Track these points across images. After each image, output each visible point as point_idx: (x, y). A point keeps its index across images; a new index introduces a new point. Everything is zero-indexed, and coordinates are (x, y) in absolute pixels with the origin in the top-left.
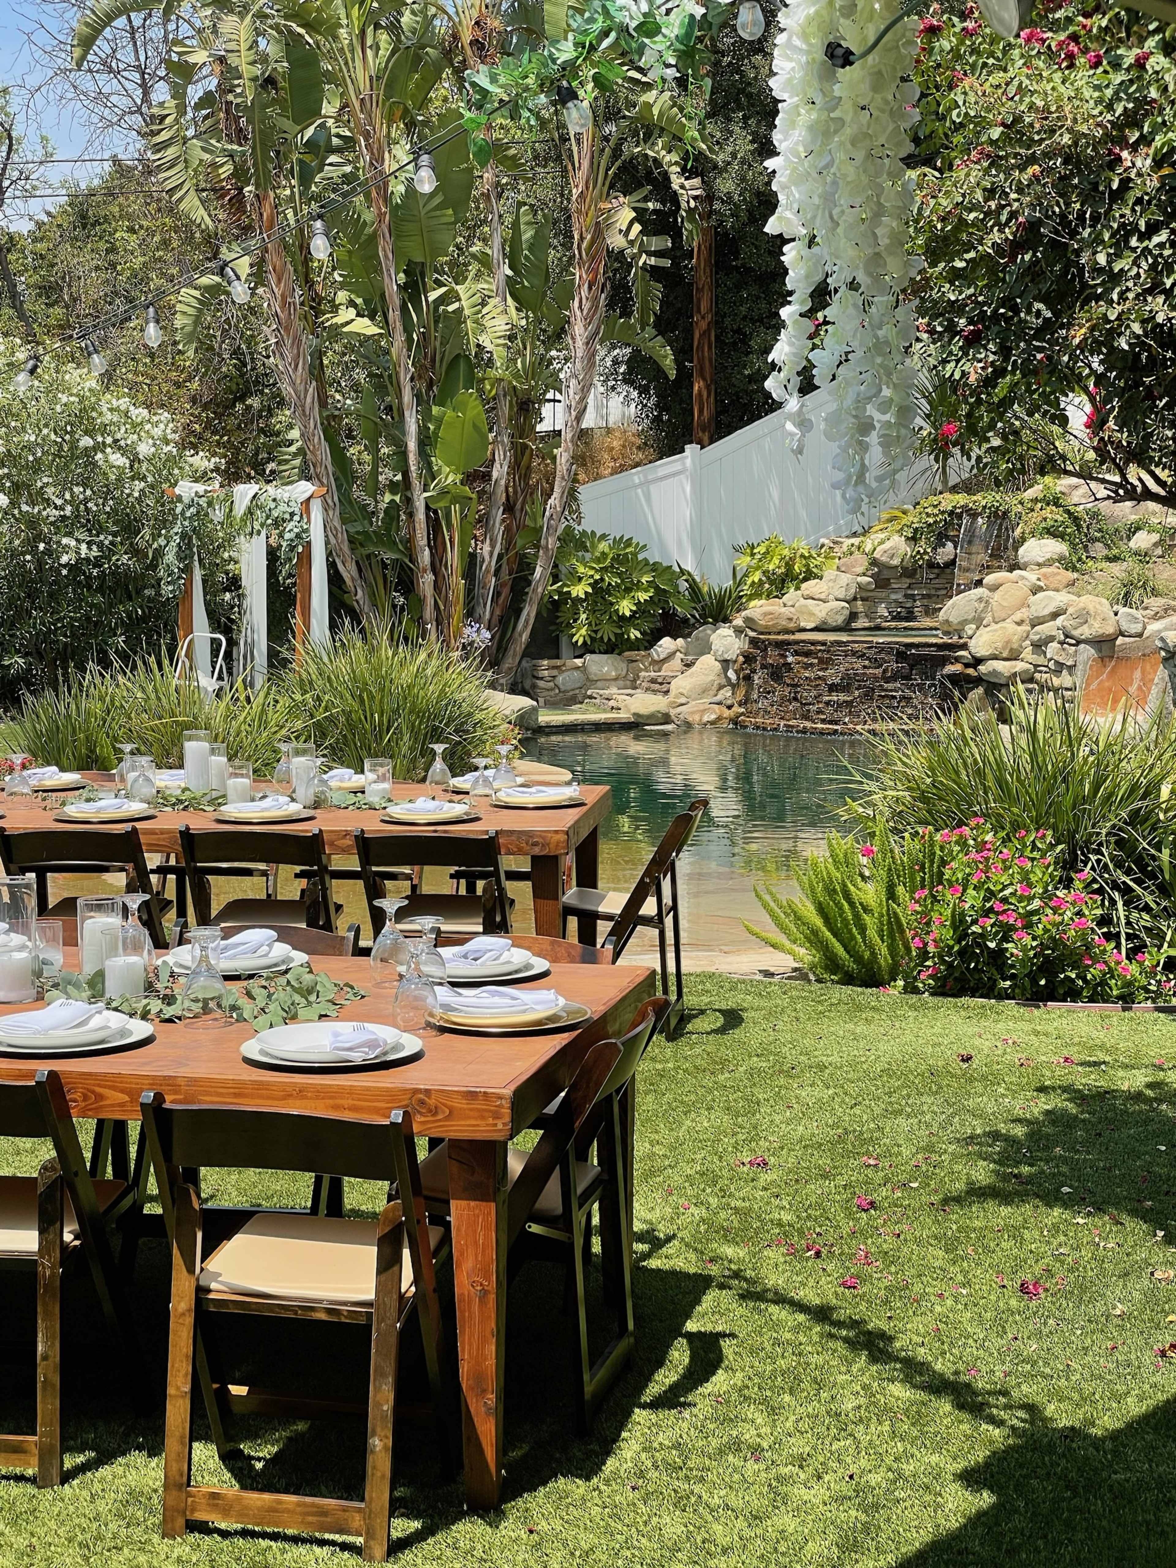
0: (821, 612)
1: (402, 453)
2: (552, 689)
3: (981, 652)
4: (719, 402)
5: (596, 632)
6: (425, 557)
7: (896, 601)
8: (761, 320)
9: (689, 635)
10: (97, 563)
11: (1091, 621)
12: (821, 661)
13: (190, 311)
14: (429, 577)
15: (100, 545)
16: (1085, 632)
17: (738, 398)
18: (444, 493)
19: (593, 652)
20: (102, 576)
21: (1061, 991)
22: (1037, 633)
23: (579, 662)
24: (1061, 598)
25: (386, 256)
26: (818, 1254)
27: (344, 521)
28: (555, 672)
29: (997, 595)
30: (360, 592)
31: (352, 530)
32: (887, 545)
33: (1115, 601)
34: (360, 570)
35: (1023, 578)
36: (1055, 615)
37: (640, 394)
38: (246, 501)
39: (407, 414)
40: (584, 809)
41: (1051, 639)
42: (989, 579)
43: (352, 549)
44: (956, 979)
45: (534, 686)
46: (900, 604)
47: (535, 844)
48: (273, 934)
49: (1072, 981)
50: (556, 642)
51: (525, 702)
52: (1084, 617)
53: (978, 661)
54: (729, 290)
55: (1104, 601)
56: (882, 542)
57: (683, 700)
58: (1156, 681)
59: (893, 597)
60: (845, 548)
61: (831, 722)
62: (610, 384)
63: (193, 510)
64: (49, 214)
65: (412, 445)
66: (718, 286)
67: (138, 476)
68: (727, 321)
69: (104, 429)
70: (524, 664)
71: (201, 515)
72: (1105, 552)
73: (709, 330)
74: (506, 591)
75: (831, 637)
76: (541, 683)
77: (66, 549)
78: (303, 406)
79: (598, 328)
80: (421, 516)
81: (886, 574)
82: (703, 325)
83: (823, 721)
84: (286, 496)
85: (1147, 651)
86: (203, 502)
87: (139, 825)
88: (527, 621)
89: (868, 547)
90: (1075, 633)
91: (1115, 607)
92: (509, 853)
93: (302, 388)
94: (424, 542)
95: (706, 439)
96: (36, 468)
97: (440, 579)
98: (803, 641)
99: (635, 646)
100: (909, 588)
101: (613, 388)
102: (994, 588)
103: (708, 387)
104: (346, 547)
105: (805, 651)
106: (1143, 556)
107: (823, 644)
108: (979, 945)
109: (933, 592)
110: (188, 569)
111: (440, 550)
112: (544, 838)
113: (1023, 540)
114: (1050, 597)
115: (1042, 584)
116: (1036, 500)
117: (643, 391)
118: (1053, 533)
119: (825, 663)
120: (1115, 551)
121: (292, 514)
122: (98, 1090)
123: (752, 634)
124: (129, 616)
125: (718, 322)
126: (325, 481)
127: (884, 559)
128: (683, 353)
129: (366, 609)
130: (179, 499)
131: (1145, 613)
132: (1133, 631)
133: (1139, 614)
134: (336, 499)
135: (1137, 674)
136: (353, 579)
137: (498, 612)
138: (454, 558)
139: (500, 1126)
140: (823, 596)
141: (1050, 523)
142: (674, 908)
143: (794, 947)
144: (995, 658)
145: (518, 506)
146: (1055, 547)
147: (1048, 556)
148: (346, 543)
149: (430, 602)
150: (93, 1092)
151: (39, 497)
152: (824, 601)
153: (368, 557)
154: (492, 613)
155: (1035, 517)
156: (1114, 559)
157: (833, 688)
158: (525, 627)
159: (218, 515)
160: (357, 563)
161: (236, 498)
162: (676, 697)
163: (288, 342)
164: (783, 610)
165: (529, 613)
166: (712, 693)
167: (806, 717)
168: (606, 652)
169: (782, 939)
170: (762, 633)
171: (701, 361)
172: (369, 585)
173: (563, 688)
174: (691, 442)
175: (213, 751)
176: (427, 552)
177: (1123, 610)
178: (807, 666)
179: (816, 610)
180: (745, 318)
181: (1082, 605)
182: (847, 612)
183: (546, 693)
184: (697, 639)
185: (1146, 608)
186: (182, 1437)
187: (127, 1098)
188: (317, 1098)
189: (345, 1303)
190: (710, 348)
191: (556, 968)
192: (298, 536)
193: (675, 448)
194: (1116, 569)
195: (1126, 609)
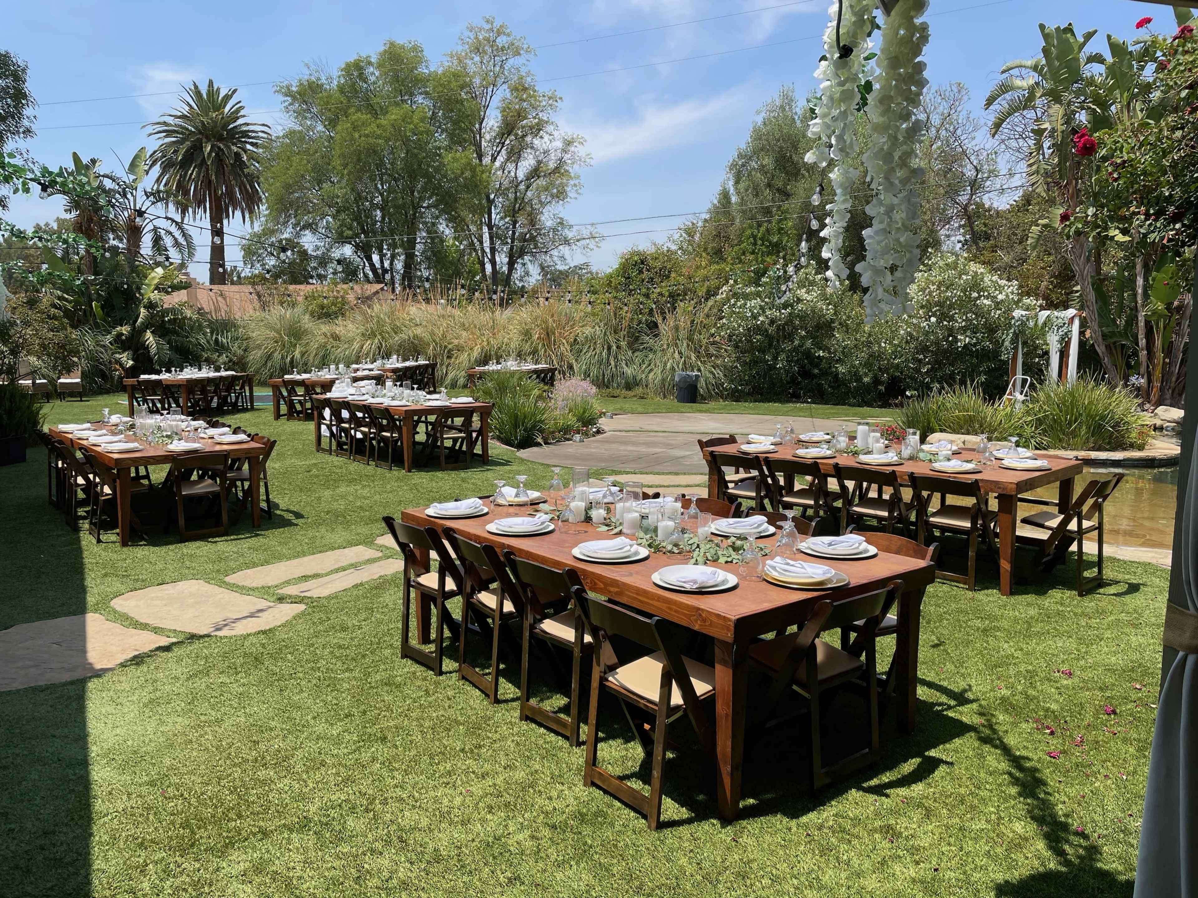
1: (1135, 295)
6: (1142, 342)
10: (975, 345)
13: (1035, 236)
14: (1145, 352)
15: (977, 339)
18: (1154, 312)
20: (976, 351)
26: (1052, 733)
27: (1100, 326)
30: (1106, 359)
31: (1106, 331)
38: (1044, 318)
39: (1138, 277)
43: (1104, 340)
63: (1019, 322)
64: (1015, 201)
65: (1140, 291)
67: (997, 308)
71: (1024, 324)
77: (961, 340)
78: (1083, 275)
80: (1142, 324)
84: (1062, 316)
86: (1024, 319)
94: (1143, 335)
96: (951, 306)
97: (1150, 353)
104: (1100, 339)
110: (1016, 348)
111: (1151, 339)
112: (1004, 485)
121: (1064, 324)
124: (988, 368)
126: (1091, 308)
130: (1013, 318)
134: (1096, 317)
136: (1103, 353)
138: (1158, 343)
148: (1101, 336)
149: (1144, 365)
151: (952, 319)
153: (1114, 343)
159: (1031, 324)
161: (1039, 317)
163: (1078, 247)
176: (1144, 340)
192: (1066, 333)
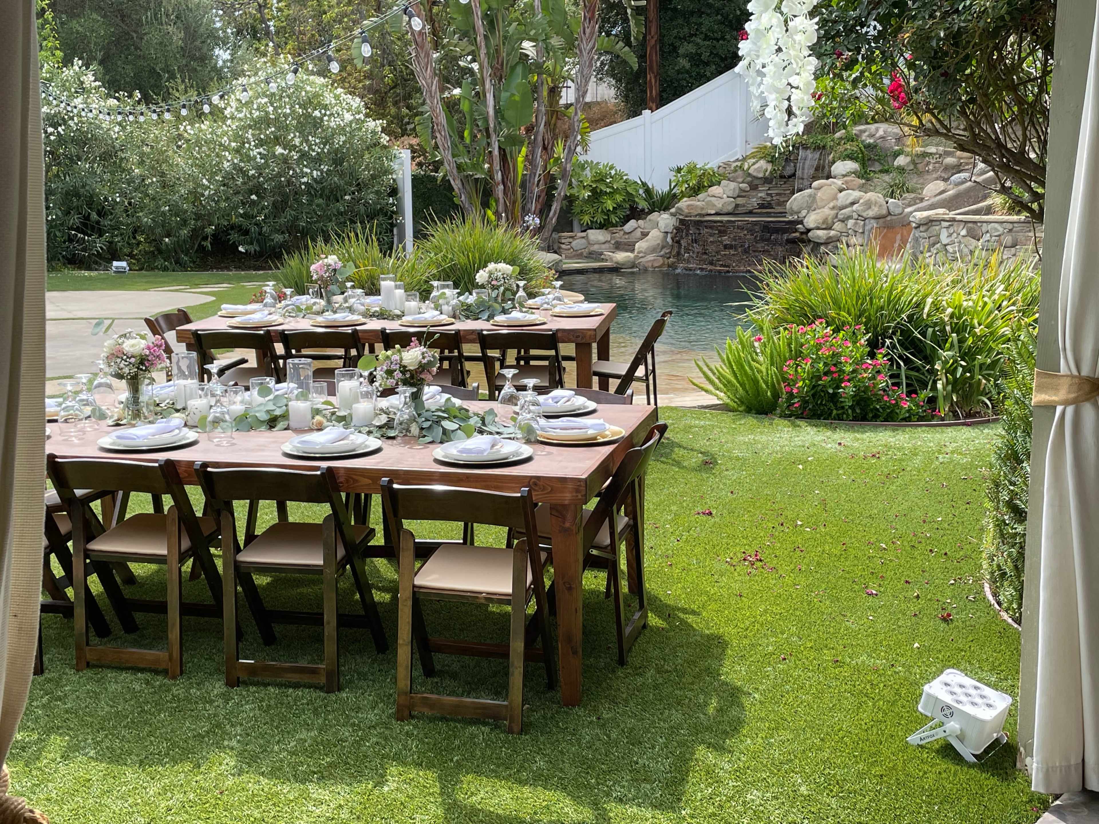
0: (719, 204)
1: (485, 118)
2: (569, 249)
3: (811, 225)
4: (661, 85)
5: (593, 218)
6: (499, 176)
7: (761, 197)
8: (684, 38)
9: (645, 218)
11: (873, 207)
12: (720, 232)
14: (501, 187)
16: (871, 213)
17: (672, 83)
18: (508, 138)
19: (592, 228)
20: (323, 189)
21: (871, 415)
22: (842, 214)
23: (584, 234)
24: (856, 194)
25: (476, 5)
28: (571, 240)
29: (819, 194)
31: (459, 162)
32: (756, 166)
33: (885, 196)
34: (463, 184)
35: (834, 183)
36: (853, 204)
37: (616, 82)
39: (488, 95)
40: (603, 317)
41: (850, 217)
42: (815, 184)
44: (809, 409)
45: (560, 248)
46: (763, 199)
47: (578, 337)
48: (440, 389)
49: (877, 410)
50: (571, 223)
51: (556, 256)
52: (868, 205)
53: (809, 230)
54: (667, 21)
55: (880, 195)
56: (754, 164)
57: (641, 255)
58: (910, 240)
59: (760, 195)
60: (732, 168)
61: (725, 266)
62: (599, 76)
65: (491, 114)
66: (661, 19)
68: (666, 39)
69: (325, 107)
70: (553, 235)
72: (880, 168)
73: (656, 44)
74: (543, 194)
75: (725, 218)
76: (563, 246)
78: (431, 92)
79: (594, 44)
81: (756, 182)
82: (653, 42)
83: (722, 265)
85: (905, 223)
87: (358, 328)
88: (555, 212)
89: (746, 167)
90: (864, 214)
91: (887, 199)
92: (564, 342)
93: (430, 81)
94: (498, 168)
95: (654, 107)
97: (507, 188)
98: (710, 221)
99: (615, 226)
100: (769, 189)
101: (601, 79)
102: (819, 189)
103: (655, 77)
104: (455, 171)
105: (711, 225)
106: (901, 170)
107: (721, 222)
108: (823, 391)
109: (782, 192)
111: (507, 172)
112: (583, 333)
113: (834, 162)
114: (850, 194)
115: (844, 186)
116: (841, 138)
117: (619, 80)
118: (850, 157)
119: (722, 233)
120: (886, 167)
122: (354, 477)
123: (681, 217)
125: (661, 39)
126: (443, 134)
127: (755, 174)
128: (642, 57)
129: (467, 206)
131: (904, 202)
132: (897, 212)
133: (900, 203)
134: (449, 144)
135: (899, 237)
136: (459, 189)
137: (539, 207)
138: (514, 175)
139: (580, 497)
140: (720, 195)
141: (849, 152)
142: (654, 371)
143: (717, 392)
144: (818, 228)
145: (550, 147)
146: (851, 165)
147: (848, 170)
148: (455, 169)
149: (501, 201)
150: (352, 478)
152: (721, 198)
153: (467, 176)
154: (536, 207)
155: (841, 148)
156: (887, 171)
157: (726, 247)
158: (554, 215)
160: (461, 180)
162: (639, 253)
163: (422, 55)
164: (698, 203)
165: (555, 206)
166: (658, 250)
167: (711, 263)
168: (599, 229)
169: (710, 388)
170: (687, 216)
171: (651, 61)
172: (469, 193)
173: (575, 249)
174: (645, 109)
175: (397, 287)
176: (500, 173)
177: (891, 200)
178: (711, 235)
179: (716, 203)
180: (675, 38)
181: (867, 198)
182: (733, 205)
183: (566, 252)
184: (650, 220)
185: (904, 199)
186: (407, 667)
187: (371, 482)
188: (477, 481)
189: (495, 594)
190: (656, 55)
191: (600, 407)
193: (635, 113)
194: (887, 178)
195: (893, 200)
